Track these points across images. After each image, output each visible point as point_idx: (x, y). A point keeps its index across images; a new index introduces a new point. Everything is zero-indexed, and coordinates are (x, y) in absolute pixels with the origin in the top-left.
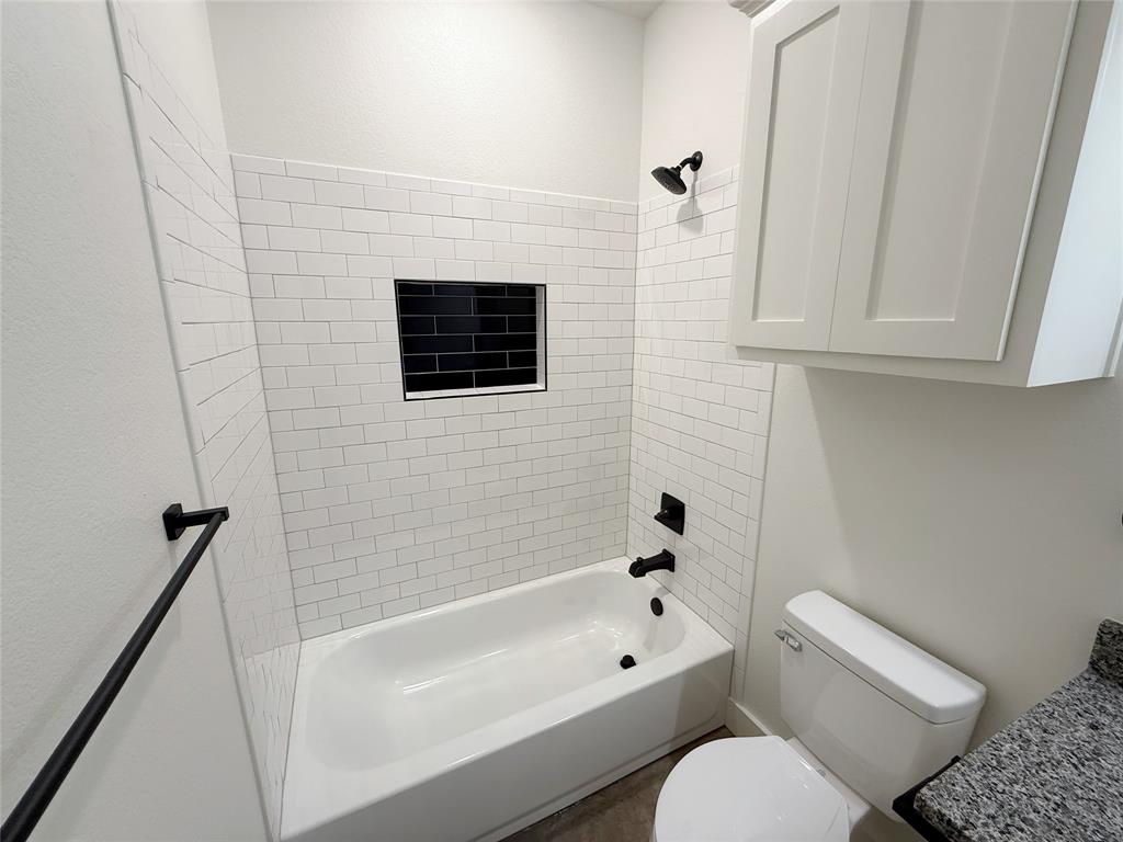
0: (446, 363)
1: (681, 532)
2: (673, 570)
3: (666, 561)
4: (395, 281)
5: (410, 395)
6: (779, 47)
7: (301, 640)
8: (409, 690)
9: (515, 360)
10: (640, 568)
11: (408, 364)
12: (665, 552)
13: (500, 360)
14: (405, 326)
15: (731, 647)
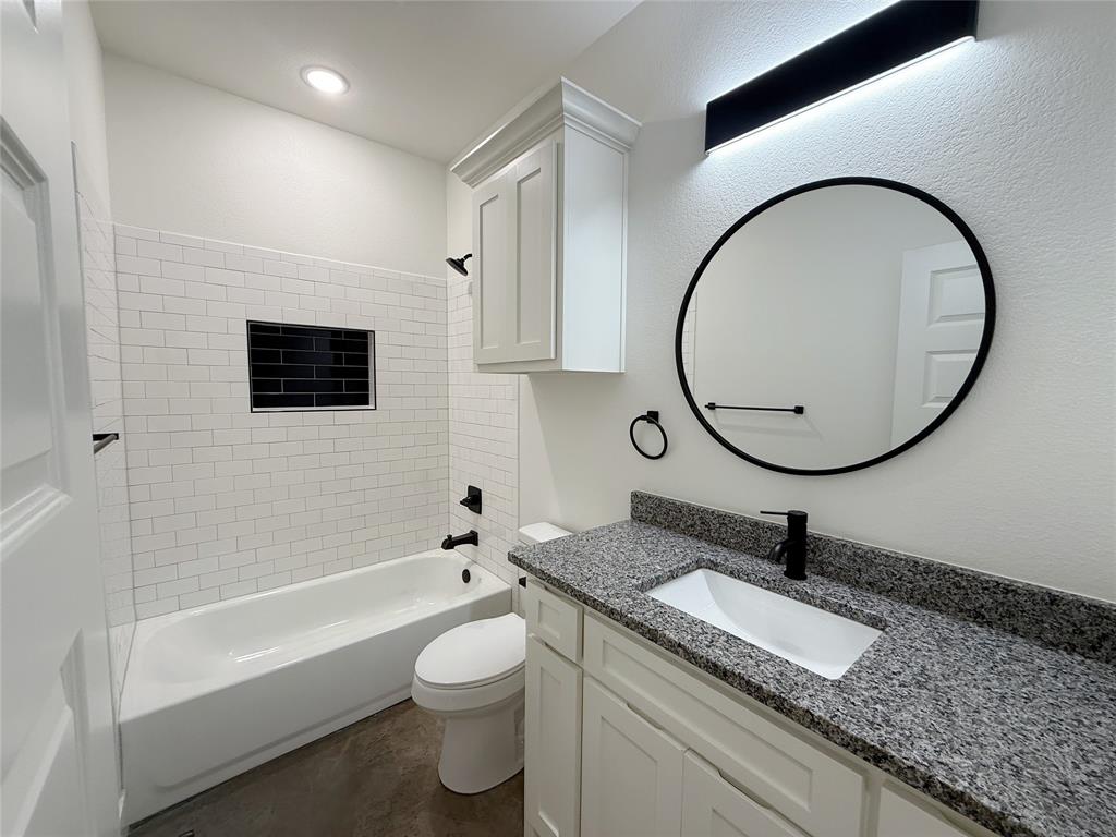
0: (289, 386)
1: (479, 512)
2: (476, 544)
3: (472, 538)
4: (248, 321)
5: (254, 409)
6: (481, 206)
7: (137, 620)
8: (240, 660)
9: (350, 386)
10: (450, 544)
11: (256, 386)
12: (472, 532)
13: (338, 386)
14: (254, 356)
15: (509, 586)
